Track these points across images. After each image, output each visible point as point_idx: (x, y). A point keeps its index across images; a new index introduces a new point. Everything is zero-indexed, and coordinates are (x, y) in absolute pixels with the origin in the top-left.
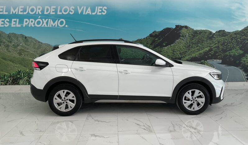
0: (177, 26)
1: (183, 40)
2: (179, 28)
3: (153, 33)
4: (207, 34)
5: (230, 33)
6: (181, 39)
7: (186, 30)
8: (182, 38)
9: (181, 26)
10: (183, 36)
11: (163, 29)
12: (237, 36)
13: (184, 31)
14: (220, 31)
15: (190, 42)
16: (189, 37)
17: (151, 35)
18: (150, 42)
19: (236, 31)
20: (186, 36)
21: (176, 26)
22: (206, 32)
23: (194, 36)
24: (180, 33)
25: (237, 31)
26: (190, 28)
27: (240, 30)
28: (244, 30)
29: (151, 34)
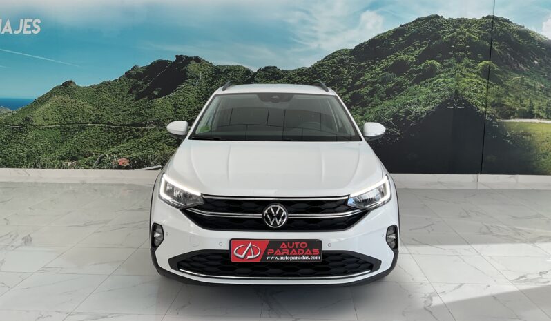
0: (179, 58)
1: (194, 85)
2: (183, 61)
3: (133, 69)
4: (240, 74)
5: (287, 72)
6: (188, 83)
7: (197, 65)
8: (190, 81)
9: (187, 57)
10: (191, 78)
11: (152, 63)
12: (302, 79)
13: (193, 66)
14: (266, 69)
15: (207, 89)
16: (205, 78)
17: (128, 74)
18: (127, 89)
19: (299, 69)
20: (198, 77)
21: (177, 56)
22: (238, 71)
23: (215, 78)
24: (186, 71)
25: (303, 69)
26: (204, 61)
27: (308, 66)
28: (318, 66)
29: (129, 72)
